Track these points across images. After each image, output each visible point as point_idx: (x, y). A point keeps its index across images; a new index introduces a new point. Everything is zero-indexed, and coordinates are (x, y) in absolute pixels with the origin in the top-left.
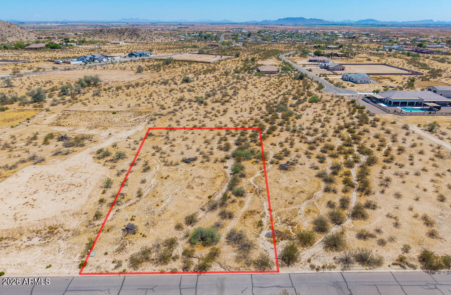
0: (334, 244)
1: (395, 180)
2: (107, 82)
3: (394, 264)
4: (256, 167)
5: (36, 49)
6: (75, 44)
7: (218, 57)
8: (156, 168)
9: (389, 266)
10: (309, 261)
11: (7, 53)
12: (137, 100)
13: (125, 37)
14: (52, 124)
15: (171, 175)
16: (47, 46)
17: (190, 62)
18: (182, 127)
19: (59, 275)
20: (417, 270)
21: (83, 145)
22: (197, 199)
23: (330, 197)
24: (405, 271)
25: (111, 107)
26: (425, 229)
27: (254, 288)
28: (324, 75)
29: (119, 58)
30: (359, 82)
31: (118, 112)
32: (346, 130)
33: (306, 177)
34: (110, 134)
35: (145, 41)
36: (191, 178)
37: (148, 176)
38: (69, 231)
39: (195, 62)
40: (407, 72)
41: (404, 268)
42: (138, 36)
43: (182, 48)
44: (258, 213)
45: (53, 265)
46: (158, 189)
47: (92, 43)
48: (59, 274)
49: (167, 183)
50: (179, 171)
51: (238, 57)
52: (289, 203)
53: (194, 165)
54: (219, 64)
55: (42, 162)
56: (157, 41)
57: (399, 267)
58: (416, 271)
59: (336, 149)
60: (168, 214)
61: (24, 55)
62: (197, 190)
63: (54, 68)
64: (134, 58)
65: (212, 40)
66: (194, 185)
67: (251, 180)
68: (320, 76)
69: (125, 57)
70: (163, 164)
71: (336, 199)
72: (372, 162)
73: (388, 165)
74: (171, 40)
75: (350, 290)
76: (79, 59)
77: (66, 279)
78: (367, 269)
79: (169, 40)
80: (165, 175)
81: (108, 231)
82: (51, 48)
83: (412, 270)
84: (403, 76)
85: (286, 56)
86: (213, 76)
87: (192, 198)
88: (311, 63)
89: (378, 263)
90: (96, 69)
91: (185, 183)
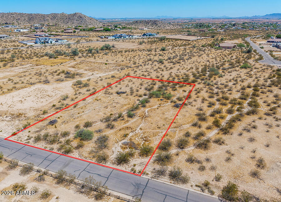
0: (164, 160)
2: (118, 48)
3: (196, 186)
4: (159, 102)
5: (98, 31)
6: (119, 29)
7: (199, 38)
9: (192, 186)
10: (134, 165)
11: (83, 33)
12: (124, 59)
13: (149, 25)
14: (70, 67)
15: (103, 99)
16: (104, 29)
17: (177, 40)
20: (213, 196)
21: (74, 78)
22: (103, 114)
24: (202, 193)
25: (107, 61)
27: (84, 171)
28: (271, 51)
29: (136, 36)
31: (109, 64)
32: (253, 88)
33: (187, 114)
34: (93, 74)
35: (160, 28)
36: (111, 103)
37: (90, 98)
38: (26, 117)
39: (180, 40)
41: (203, 191)
42: (157, 25)
43: (180, 32)
44: (132, 129)
45: (3, 131)
46: (88, 105)
47: (129, 28)
49: (96, 103)
50: (109, 98)
51: (213, 38)
52: (158, 128)
53: (121, 96)
54: (195, 41)
55: (48, 83)
56: (168, 28)
57: (199, 189)
58: (212, 196)
59: (230, 100)
60: (80, 119)
61: (90, 34)
62: (109, 109)
63: (97, 40)
64: (145, 37)
65: (204, 28)
66: (109, 106)
67: (147, 109)
68: (267, 52)
69: (140, 36)
70: (104, 92)
71: (196, 132)
72: (253, 112)
73: (265, 117)
74: (177, 27)
75: (143, 192)
76: (113, 36)
78: (171, 183)
79: (175, 28)
80: (99, 98)
82: (106, 31)
83: (209, 195)
85: (252, 38)
87: (101, 113)
88: (268, 43)
89: (185, 181)
90: (119, 41)
91: (105, 105)
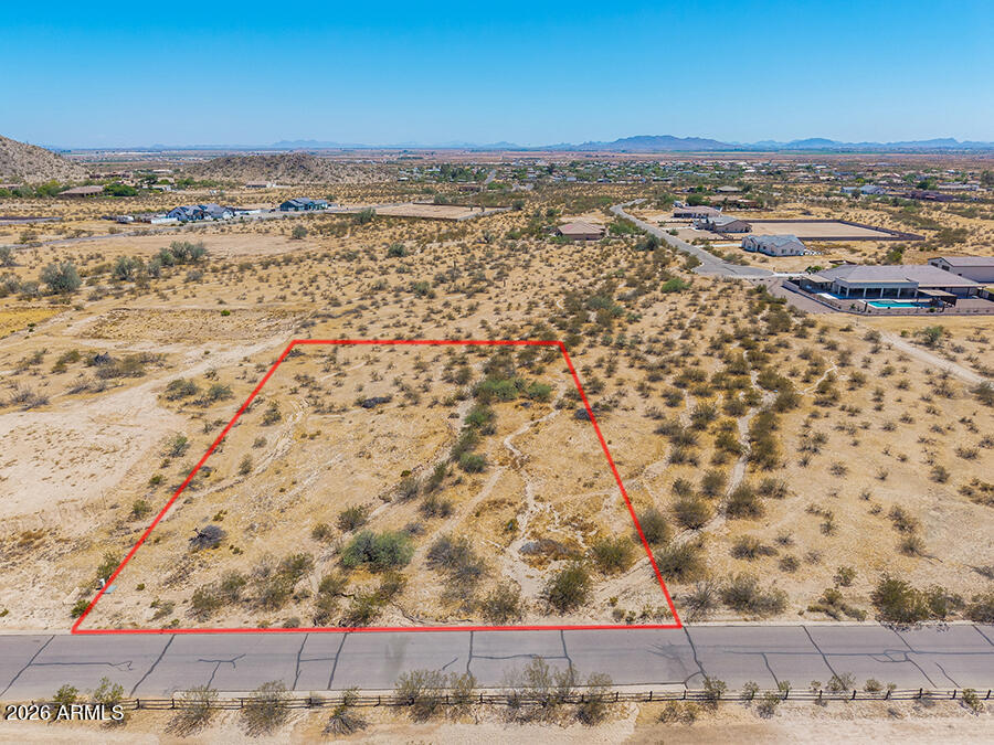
0: (675, 567)
1: (837, 440)
2: (223, 255)
3: (811, 610)
4: (524, 414)
5: (82, 195)
6: (169, 188)
7: (477, 211)
8: (295, 417)
9: (801, 614)
10: (613, 602)
11: (17, 205)
12: (282, 290)
13: (280, 173)
14: (83, 336)
15: (326, 430)
16: (106, 190)
17: (413, 219)
18: (371, 338)
19: (23, 633)
20: (866, 623)
21: (141, 374)
22: (375, 479)
23: (682, 472)
24: (837, 623)
25: (221, 302)
26: (895, 537)
27: (473, 660)
28: (703, 241)
29: (258, 212)
30: (779, 252)
31: (234, 311)
32: (738, 343)
33: (633, 435)
34: (207, 353)
35: (323, 182)
36: (369, 438)
37: (272, 434)
38: (67, 541)
39: (423, 218)
40: (889, 235)
41: (835, 617)
42: (307, 171)
43: (402, 194)
44: (511, 504)
45: (12, 611)
46: (290, 459)
47: (204, 185)
48: (22, 629)
49: (313, 447)
50: (346, 423)
51: (520, 209)
52: (585, 485)
53: (382, 412)
54: (476, 222)
55: (42, 406)
56: (349, 180)
57: (824, 615)
58: (863, 623)
59: (709, 379)
60: (304, 508)
61: (54, 207)
62: (380, 460)
63: (112, 232)
64: (291, 212)
65: (468, 179)
66: (373, 451)
67: (507, 441)
68: (694, 244)
69: (274, 210)
70: (312, 409)
71: (695, 478)
72: (788, 403)
73: (823, 410)
74: (380, 179)
75: (699, 664)
76: (169, 214)
77: (36, 640)
78: (746, 620)
79: (375, 180)
80: (311, 430)
81: (157, 541)
82: (116, 195)
83: (854, 622)
84: (878, 242)
85: (626, 207)
86: (458, 245)
87: (364, 477)
88: (677, 220)
89: (775, 606)
90: (204, 232)
91: (354, 448)
